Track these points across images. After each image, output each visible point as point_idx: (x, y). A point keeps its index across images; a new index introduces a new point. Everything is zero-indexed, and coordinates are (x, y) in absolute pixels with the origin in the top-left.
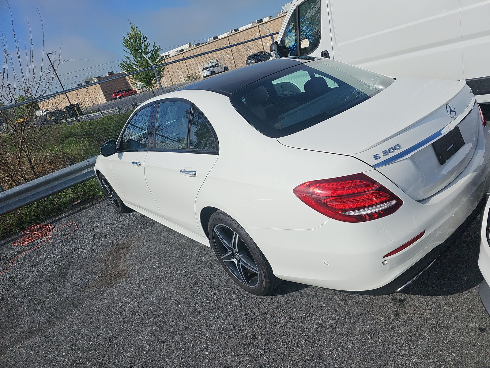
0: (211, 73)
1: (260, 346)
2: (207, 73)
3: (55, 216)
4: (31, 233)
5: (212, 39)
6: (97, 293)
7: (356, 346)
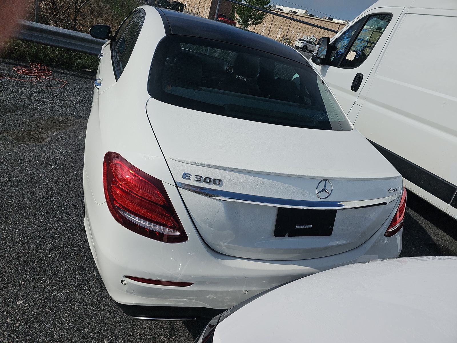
0: (303, 47)
1: (33, 271)
2: (300, 44)
3: (62, 69)
4: (33, 68)
5: (327, 18)
6: (7, 140)
7: (91, 334)
